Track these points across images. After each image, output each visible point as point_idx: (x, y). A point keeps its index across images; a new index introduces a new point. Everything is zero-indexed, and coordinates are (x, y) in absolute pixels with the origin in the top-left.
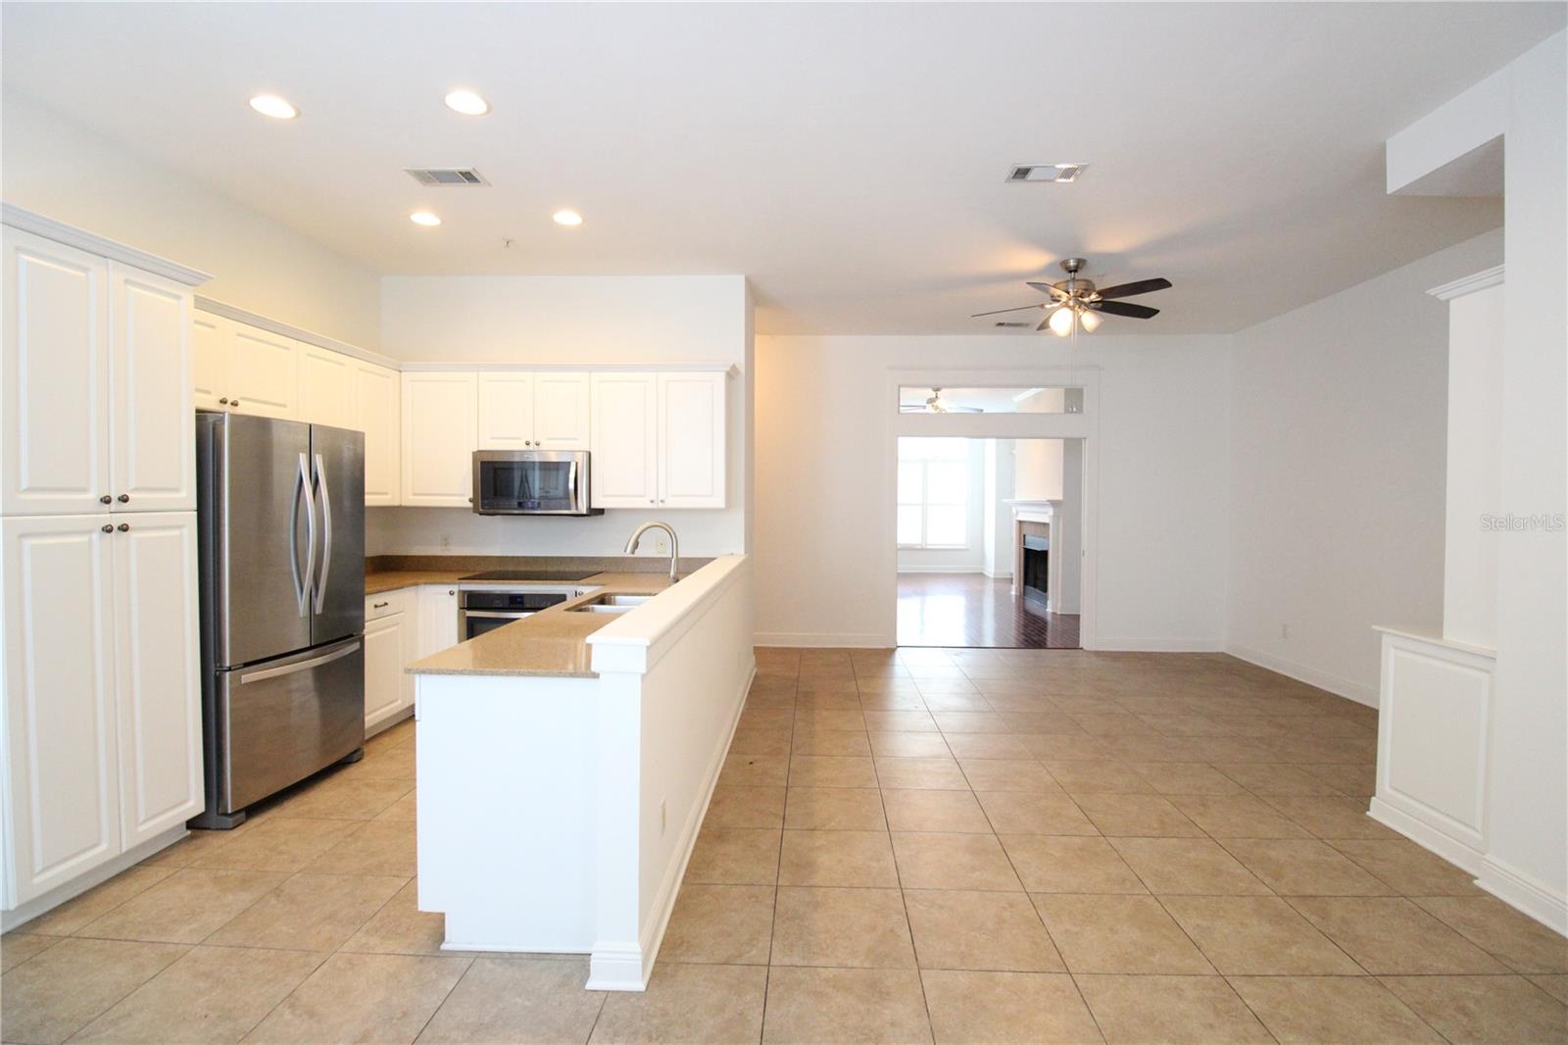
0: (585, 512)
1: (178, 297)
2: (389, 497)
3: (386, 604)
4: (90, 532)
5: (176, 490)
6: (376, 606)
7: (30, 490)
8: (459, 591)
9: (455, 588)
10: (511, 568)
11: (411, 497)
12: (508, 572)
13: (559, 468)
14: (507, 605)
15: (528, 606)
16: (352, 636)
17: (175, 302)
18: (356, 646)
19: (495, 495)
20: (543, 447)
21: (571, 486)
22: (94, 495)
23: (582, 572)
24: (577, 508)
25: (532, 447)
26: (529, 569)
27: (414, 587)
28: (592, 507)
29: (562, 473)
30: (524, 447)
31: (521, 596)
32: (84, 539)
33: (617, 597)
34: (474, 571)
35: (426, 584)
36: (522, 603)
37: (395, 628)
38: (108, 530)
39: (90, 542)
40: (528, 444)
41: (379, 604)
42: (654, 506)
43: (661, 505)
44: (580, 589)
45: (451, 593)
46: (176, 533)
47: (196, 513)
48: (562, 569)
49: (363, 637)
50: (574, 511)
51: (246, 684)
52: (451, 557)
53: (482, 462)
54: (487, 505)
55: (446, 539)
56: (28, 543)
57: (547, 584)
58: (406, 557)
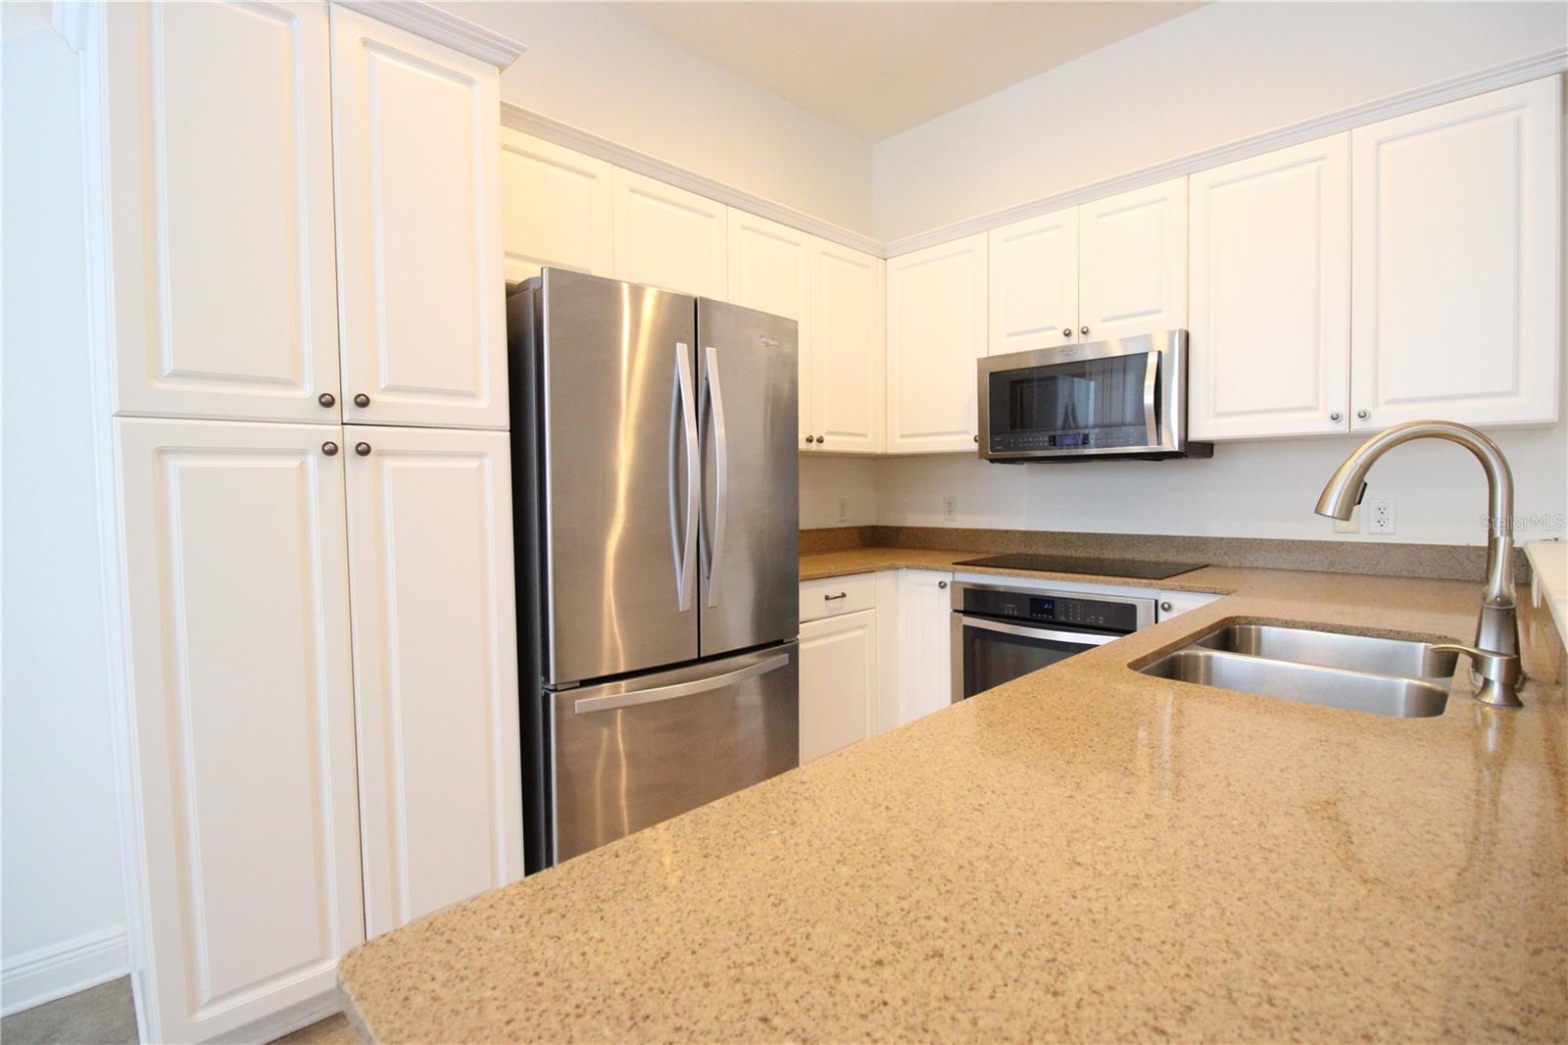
0: (1175, 447)
1: (469, 81)
2: (868, 440)
3: (844, 595)
4: (303, 453)
5: (472, 395)
6: (827, 598)
7: (176, 375)
8: (953, 583)
9: (947, 578)
10: (1042, 550)
11: (899, 440)
12: (1037, 556)
13: (1128, 366)
14: (1027, 614)
15: (1063, 619)
16: (780, 642)
17: (463, 87)
18: (782, 659)
19: (1013, 426)
20: (1093, 338)
21: (1149, 399)
22: (309, 392)
23: (1166, 563)
24: (1159, 442)
25: (1073, 340)
26: (1070, 553)
27: (891, 573)
28: (1189, 440)
29: (1131, 378)
30: (1062, 341)
31: (1051, 601)
32: (293, 463)
33: (1270, 633)
34: (988, 552)
35: (907, 567)
36: (1051, 612)
37: (860, 632)
38: (331, 450)
39: (302, 468)
40: (1067, 334)
41: (831, 595)
42: (1341, 428)
43: (1358, 425)
44: (1164, 597)
45: (942, 585)
46: (474, 464)
47: (508, 433)
48: (1128, 555)
49: (797, 646)
50: (1152, 447)
51: (580, 714)
52: (956, 530)
53: (991, 374)
54: (1000, 443)
55: (950, 504)
56: (175, 464)
57: (1097, 582)
58: (900, 529)
